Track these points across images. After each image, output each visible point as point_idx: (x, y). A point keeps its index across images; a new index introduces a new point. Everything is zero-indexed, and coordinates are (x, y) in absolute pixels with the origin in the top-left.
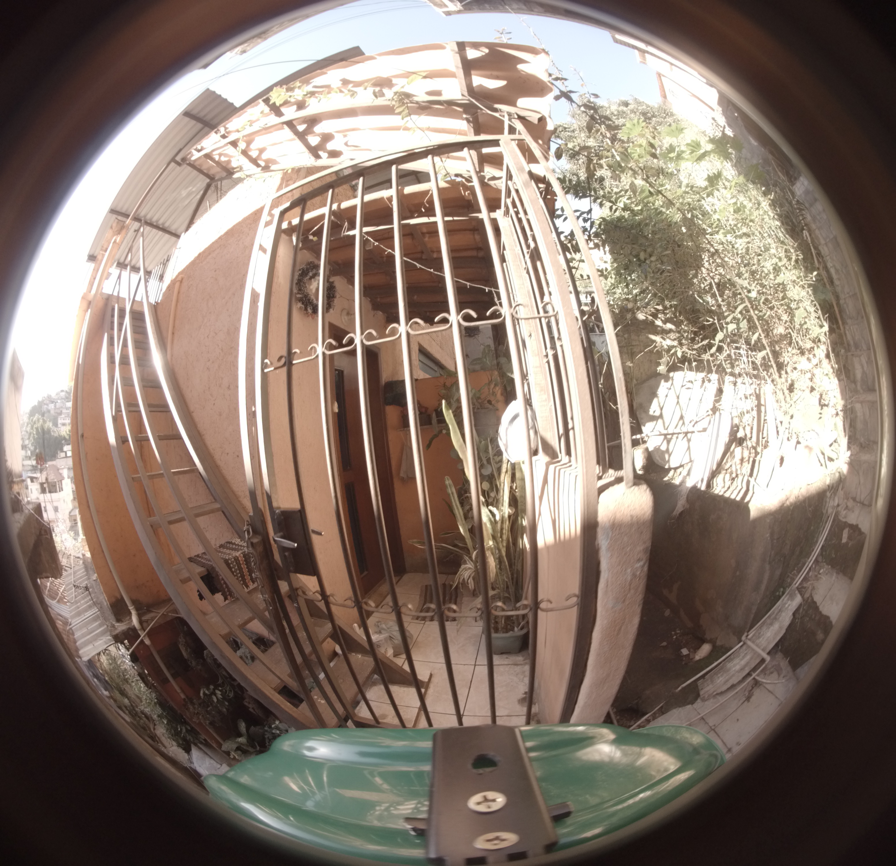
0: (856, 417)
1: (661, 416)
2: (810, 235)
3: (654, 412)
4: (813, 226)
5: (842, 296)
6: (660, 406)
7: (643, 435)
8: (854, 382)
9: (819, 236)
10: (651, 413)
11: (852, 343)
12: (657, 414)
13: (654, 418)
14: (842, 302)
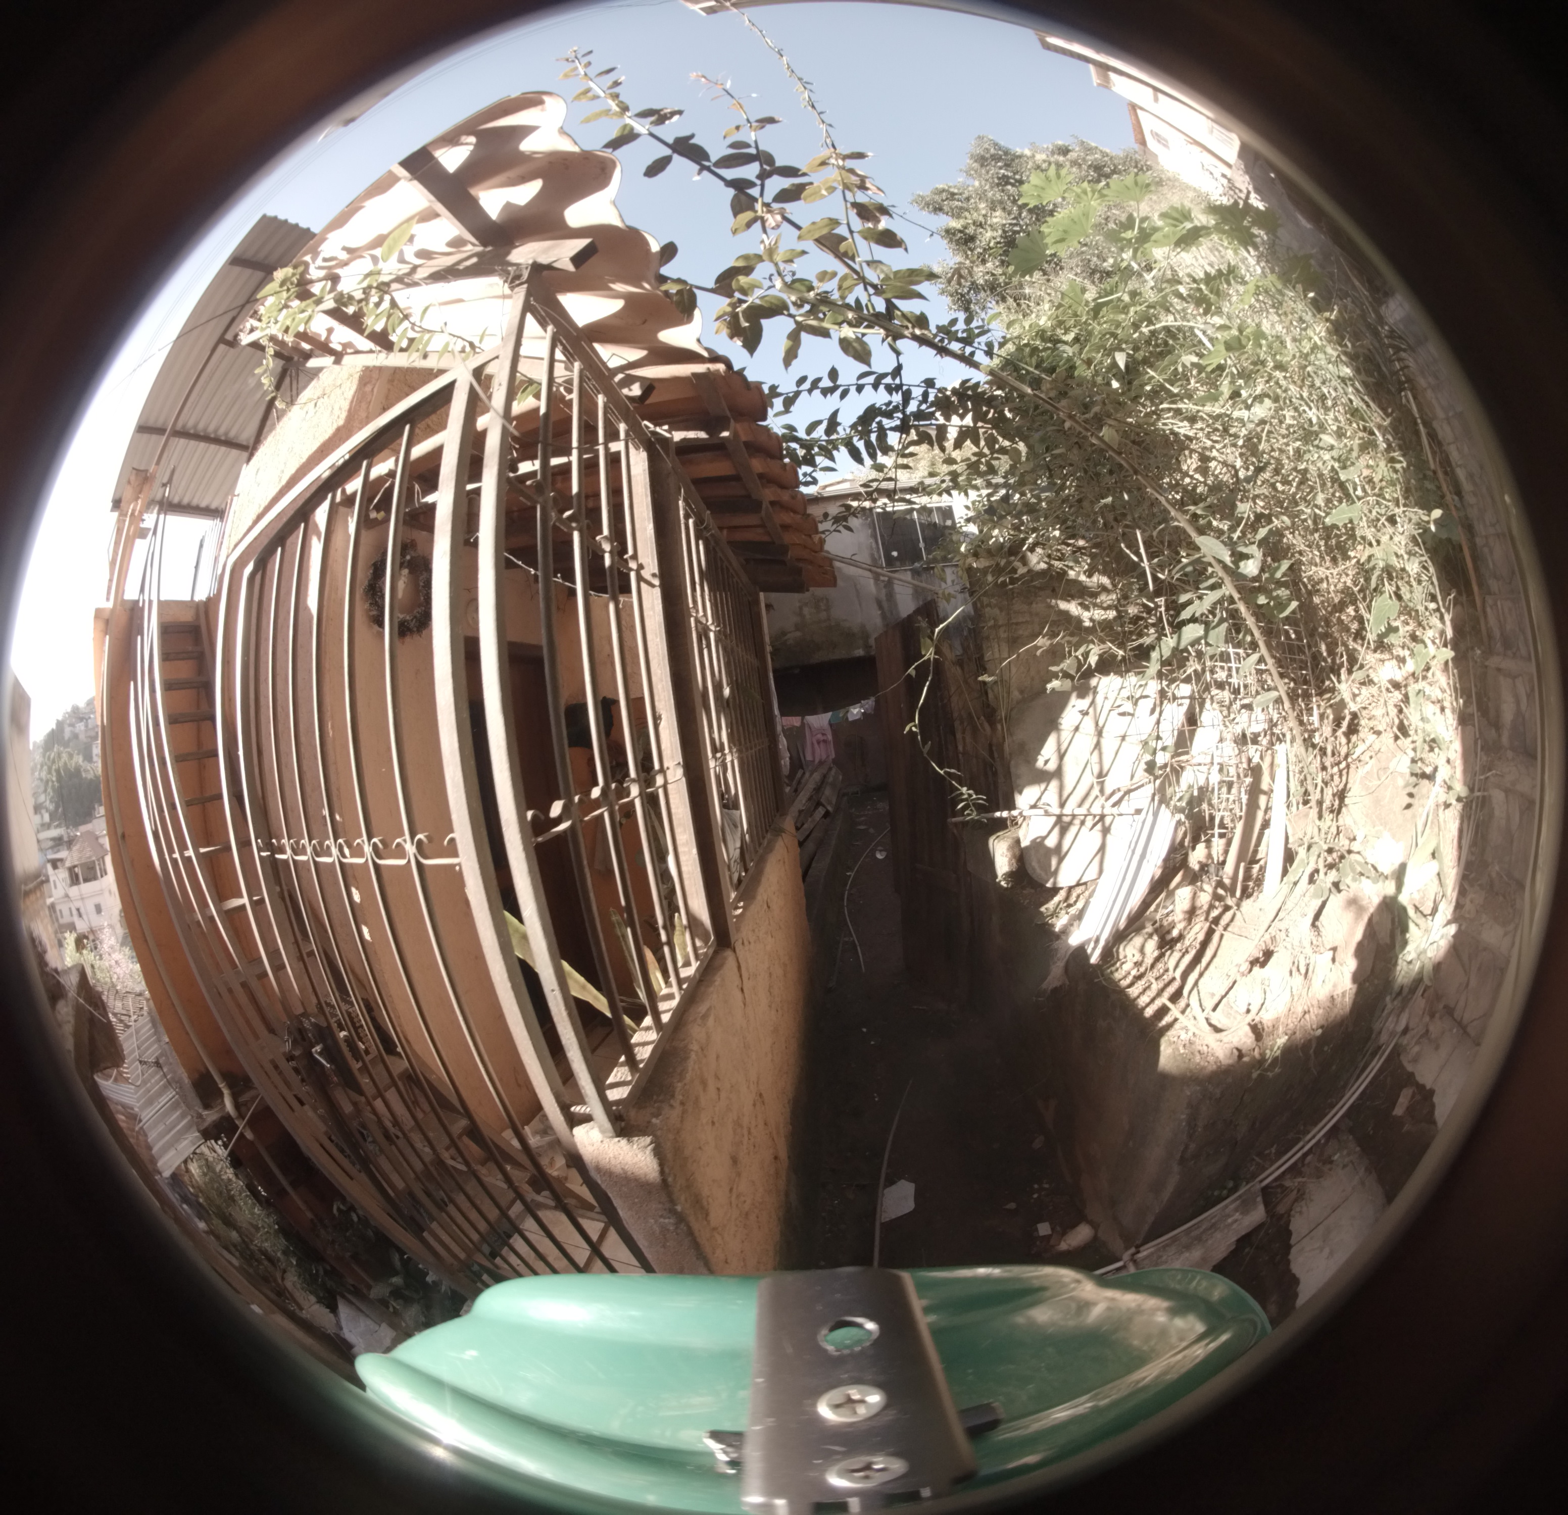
0: (1491, 815)
1: (1058, 773)
2: (1415, 398)
3: (1046, 762)
4: (1422, 382)
5: (1479, 528)
6: (1059, 749)
7: (1015, 813)
8: (1497, 725)
9: (1434, 402)
10: (1040, 763)
11: (1497, 633)
12: (1052, 766)
13: (1043, 777)
14: (1479, 541)
